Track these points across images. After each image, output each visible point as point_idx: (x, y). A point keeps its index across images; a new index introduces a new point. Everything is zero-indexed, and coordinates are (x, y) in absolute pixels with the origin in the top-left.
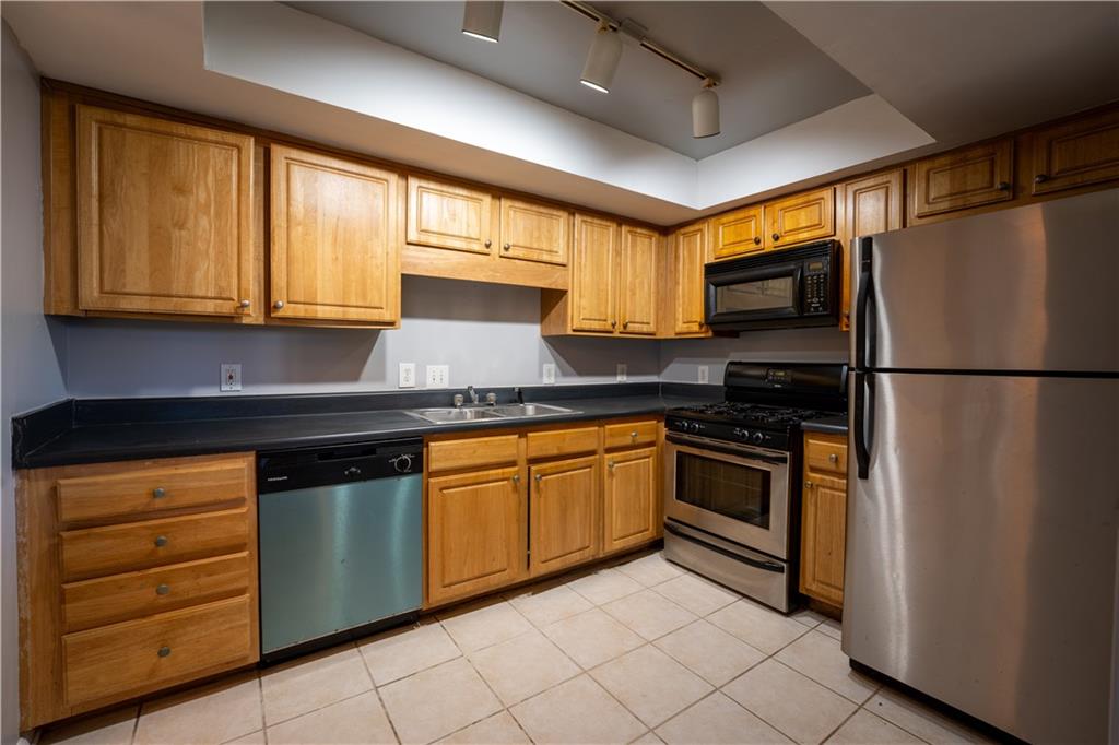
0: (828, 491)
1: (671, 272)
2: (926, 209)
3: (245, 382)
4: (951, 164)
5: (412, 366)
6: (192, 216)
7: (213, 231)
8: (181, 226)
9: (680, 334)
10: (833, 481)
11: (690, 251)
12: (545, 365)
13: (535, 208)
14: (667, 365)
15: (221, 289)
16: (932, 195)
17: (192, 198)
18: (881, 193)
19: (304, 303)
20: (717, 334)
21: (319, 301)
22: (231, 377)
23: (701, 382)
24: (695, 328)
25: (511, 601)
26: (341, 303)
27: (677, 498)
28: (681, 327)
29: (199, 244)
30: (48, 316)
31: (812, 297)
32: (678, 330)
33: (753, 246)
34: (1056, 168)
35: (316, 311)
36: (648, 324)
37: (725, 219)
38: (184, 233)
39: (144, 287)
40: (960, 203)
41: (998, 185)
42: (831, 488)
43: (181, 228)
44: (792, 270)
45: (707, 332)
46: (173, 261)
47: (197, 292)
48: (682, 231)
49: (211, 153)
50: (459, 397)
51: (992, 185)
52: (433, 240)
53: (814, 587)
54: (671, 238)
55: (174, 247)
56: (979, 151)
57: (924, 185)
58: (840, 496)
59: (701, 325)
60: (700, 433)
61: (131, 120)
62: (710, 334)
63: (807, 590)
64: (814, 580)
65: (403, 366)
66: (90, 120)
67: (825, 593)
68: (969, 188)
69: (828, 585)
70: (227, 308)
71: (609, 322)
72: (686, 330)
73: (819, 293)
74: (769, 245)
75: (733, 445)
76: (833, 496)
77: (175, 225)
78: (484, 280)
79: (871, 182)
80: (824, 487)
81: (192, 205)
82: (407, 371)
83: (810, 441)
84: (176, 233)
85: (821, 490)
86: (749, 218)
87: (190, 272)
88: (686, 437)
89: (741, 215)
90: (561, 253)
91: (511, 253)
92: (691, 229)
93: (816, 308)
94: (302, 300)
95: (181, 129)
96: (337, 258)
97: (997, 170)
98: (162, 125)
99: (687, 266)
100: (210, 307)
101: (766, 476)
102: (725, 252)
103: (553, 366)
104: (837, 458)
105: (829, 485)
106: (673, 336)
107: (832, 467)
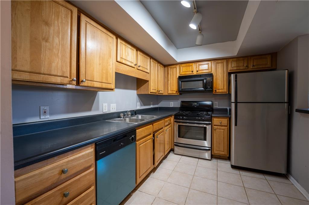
0: (219, 130)
1: (166, 77)
2: (232, 69)
3: (51, 114)
4: (236, 60)
6: (52, 37)
7: (61, 45)
9: (169, 94)
10: (220, 128)
11: (172, 72)
12: (138, 103)
13: (144, 55)
14: (160, 102)
15: (63, 72)
16: (233, 66)
17: (52, 28)
18: (222, 64)
19: (90, 81)
20: (180, 94)
21: (95, 80)
22: (45, 112)
23: (171, 106)
24: (175, 92)
25: (150, 176)
26: (101, 81)
27: (178, 137)
28: (170, 92)
29: (54, 50)
31: (208, 86)
32: (169, 93)
33: (191, 73)
34: (255, 64)
35: (94, 84)
36: (162, 91)
37: (183, 65)
38: (47, 44)
39: (27, 68)
40: (238, 68)
41: (245, 66)
42: (220, 129)
43: (47, 41)
44: (203, 79)
45: (178, 93)
46: (42, 56)
47: (53, 73)
48: (170, 67)
49: (60, 10)
50: (122, 115)
51: (244, 66)
52: (124, 62)
53: (216, 152)
54: (166, 68)
55: (42, 49)
56: (242, 59)
57: (231, 64)
58: (222, 131)
59: (176, 92)
60: (186, 119)
62: (179, 94)
63: (214, 153)
64: (216, 151)
67: (219, 153)
68: (240, 66)
69: (220, 151)
71: (156, 90)
72: (171, 93)
73: (210, 85)
74: (195, 73)
75: (196, 122)
76: (220, 131)
77: (43, 39)
78: (134, 76)
79: (220, 61)
80: (218, 129)
81: (51, 31)
82: (105, 106)
83: (214, 119)
84: (44, 43)
85: (217, 130)
86: (190, 66)
87: (50, 64)
88: (181, 121)
89: (188, 64)
90: (149, 70)
91: (140, 68)
92: (172, 66)
93: (209, 89)
94: (90, 79)
96: (100, 64)
97: (245, 63)
99: (171, 76)
101: (205, 128)
102: (183, 73)
103: (139, 103)
104: (221, 122)
105: (219, 128)
106: (167, 94)
107: (220, 124)
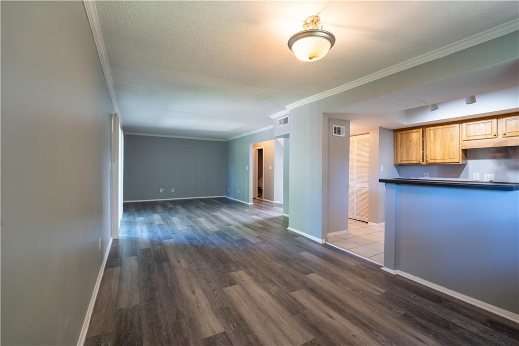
3: (430, 177)
5: (478, 174)
7: (416, 148)
8: (410, 148)
15: (417, 159)
22: (426, 176)
29: (413, 151)
30: (395, 165)
46: (409, 154)
52: (472, 138)
61: (403, 132)
65: (475, 174)
66: (399, 133)
70: (417, 162)
82: (476, 176)
87: (412, 156)
95: (410, 131)
98: (408, 131)
100: (415, 162)
